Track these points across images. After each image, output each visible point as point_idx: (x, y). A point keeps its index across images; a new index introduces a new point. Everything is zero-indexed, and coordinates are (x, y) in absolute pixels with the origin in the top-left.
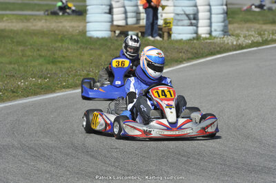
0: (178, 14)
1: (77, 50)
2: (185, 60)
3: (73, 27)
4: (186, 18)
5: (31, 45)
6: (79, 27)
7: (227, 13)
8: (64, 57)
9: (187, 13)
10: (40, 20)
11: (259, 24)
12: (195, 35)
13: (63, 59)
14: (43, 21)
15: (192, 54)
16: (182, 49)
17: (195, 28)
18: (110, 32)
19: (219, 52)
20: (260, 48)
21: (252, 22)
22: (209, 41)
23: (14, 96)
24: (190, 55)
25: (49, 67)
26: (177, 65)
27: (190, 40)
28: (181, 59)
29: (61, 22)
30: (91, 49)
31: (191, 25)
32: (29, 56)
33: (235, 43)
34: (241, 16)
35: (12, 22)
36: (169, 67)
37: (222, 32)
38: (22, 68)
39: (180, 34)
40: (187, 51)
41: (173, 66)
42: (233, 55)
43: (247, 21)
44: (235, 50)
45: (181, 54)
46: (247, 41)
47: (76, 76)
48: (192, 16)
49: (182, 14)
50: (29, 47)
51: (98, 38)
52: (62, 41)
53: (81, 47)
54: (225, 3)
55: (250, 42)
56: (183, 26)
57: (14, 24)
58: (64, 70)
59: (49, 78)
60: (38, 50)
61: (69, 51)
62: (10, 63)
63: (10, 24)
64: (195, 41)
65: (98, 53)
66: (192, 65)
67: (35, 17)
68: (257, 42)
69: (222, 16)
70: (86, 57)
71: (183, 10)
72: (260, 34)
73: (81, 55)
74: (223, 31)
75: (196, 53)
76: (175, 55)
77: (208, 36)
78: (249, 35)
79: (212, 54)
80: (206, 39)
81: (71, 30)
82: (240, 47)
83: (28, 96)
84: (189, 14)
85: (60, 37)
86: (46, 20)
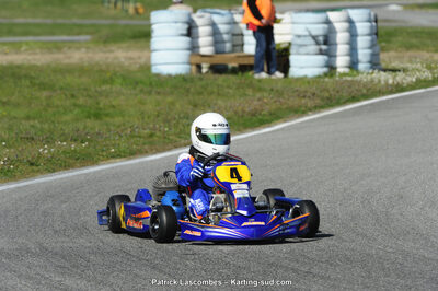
0: (299, 36)
1: (136, 95)
2: (310, 110)
3: (131, 58)
4: (313, 42)
5: (61, 88)
6: (140, 58)
7: (376, 34)
8: (113, 107)
9: (314, 33)
10: (78, 49)
11: (428, 51)
12: (326, 70)
13: (111, 111)
14: (83, 50)
15: (323, 99)
16: (306, 92)
17: (326, 57)
18: (188, 66)
19: (366, 97)
20: (429, 89)
21: (418, 48)
22: (349, 78)
23: (33, 171)
24: (318, 101)
25: (90, 123)
26: (298, 118)
27: (319, 77)
28: (303, 109)
29: (111, 51)
30: (159, 93)
31: (321, 52)
32: (57, 107)
33: (390, 82)
34: (400, 39)
35: (35, 54)
36: (285, 121)
37: (369, 65)
38: (46, 126)
39: (302, 67)
40: (314, 94)
41: (291, 120)
42: (388, 100)
43: (409, 47)
44: (391, 92)
45: (303, 101)
46: (409, 79)
47: (133, 136)
48: (321, 39)
49: (305, 36)
50: (59, 92)
51: (170, 76)
52: (111, 81)
53: (142, 91)
54: (373, 17)
55: (414, 80)
56: (307, 54)
57: (38, 57)
58: (112, 128)
59: (88, 140)
60: (73, 96)
61: (122, 97)
62: (28, 118)
63: (30, 57)
64: (327, 79)
65: (169, 99)
66: (322, 118)
67: (71, 45)
68: (425, 81)
69: (369, 38)
70: (150, 107)
71: (307, 30)
72: (429, 68)
73: (142, 103)
74: (370, 62)
75: (328, 99)
76: (294, 102)
77: (347, 70)
78: (413, 69)
79: (354, 99)
80: (345, 74)
81: (127, 63)
82: (399, 88)
83: (54, 171)
84: (317, 36)
85: (109, 75)
86: (88, 48)
